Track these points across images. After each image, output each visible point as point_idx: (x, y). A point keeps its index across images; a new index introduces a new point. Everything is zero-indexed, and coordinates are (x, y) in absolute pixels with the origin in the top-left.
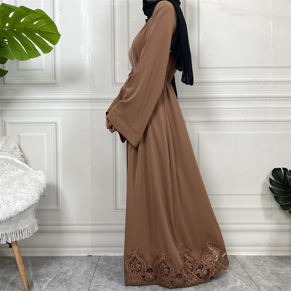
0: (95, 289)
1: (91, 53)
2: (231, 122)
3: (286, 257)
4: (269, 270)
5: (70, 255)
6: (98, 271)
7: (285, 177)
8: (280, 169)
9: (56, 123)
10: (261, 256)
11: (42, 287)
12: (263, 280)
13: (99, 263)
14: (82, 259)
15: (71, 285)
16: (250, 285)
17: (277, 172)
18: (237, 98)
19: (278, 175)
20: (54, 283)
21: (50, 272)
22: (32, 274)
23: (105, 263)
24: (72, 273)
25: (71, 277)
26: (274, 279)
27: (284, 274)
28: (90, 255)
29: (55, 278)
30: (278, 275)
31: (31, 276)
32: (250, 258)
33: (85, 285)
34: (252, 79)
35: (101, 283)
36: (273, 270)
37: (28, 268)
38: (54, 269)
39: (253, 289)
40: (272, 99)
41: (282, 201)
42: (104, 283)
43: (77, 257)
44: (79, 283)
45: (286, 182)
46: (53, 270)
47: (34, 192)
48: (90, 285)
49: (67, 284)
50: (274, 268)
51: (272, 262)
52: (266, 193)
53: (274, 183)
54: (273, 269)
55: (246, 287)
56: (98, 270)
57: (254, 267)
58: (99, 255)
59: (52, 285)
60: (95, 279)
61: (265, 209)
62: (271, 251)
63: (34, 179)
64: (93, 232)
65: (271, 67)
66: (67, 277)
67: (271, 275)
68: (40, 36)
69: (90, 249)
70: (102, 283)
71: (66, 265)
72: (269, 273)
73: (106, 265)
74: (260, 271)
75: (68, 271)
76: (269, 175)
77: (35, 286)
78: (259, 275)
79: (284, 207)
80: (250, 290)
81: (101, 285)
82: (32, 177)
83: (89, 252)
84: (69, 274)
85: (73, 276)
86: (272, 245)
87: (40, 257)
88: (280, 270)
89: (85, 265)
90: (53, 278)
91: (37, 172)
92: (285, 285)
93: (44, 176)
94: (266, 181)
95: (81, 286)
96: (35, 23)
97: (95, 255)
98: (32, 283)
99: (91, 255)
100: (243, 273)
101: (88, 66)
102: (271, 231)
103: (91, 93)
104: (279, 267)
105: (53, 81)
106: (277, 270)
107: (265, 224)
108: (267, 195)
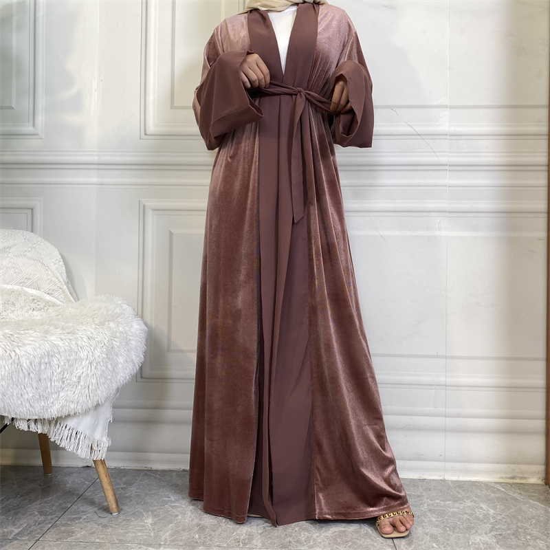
0: (67, 523)
1: (102, 78)
3: (473, 483)
4: (428, 505)
9: (32, 209)
10: (423, 480)
27: (456, 512)
28: (88, 466)
30: (441, 514)
34: (409, 129)
36: (435, 505)
40: (447, 168)
44: (42, 512)
48: (61, 516)
49: (16, 514)
50: (439, 502)
51: (441, 492)
52: (435, 353)
60: (76, 507)
61: (434, 385)
62: (445, 470)
65: (446, 107)
70: (86, 514)
71: (32, 481)
86: (447, 459)
101: (95, 101)
102: (445, 430)
103: (99, 152)
104: (450, 500)
105: (30, 129)
106: (445, 505)
107: (434, 416)
108: (437, 357)
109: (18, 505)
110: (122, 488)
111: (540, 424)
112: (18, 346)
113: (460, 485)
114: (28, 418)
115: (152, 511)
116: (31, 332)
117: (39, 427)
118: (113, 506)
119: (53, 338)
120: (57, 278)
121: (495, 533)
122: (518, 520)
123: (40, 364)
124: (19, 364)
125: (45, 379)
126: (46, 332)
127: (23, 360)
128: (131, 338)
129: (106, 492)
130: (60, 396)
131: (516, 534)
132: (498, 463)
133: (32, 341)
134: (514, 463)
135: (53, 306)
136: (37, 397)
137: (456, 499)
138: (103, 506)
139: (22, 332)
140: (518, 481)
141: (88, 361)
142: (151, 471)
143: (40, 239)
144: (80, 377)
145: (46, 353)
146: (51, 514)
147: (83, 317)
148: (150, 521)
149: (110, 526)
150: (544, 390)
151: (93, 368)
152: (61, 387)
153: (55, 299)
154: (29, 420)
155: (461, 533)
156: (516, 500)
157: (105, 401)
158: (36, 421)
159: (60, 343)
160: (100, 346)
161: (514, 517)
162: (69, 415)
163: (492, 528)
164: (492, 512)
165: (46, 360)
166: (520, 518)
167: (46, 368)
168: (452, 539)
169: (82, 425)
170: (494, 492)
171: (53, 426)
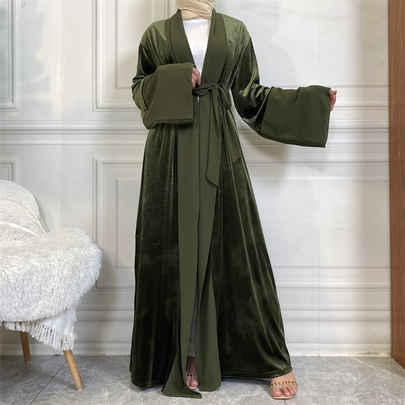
0: (44, 398)
1: (64, 67)
3: (340, 358)
4: (309, 375)
9: (12, 164)
10: (304, 357)
15: (11, 393)
26: (311, 387)
27: (329, 380)
30: (319, 381)
33: (31, 394)
35: (57, 391)
36: (314, 375)
42: (60, 391)
44: (25, 390)
48: (40, 393)
50: (317, 373)
51: (318, 365)
52: (311, 264)
56: (60, 373)
60: (50, 386)
61: (310, 288)
62: (320, 350)
71: (16, 367)
81: (55, 394)
86: (321, 341)
88: (325, 375)
92: (325, 395)
95: (25, 395)
99: (58, 354)
101: (59, 83)
102: (319, 320)
103: (62, 121)
104: (325, 371)
105: (10, 104)
106: (321, 375)
107: (312, 310)
108: (313, 267)
109: (7, 386)
110: (84, 370)
111: (387, 314)
112: (7, 268)
113: (331, 360)
114: (15, 321)
115: (108, 387)
116: (16, 256)
117: (23, 327)
118: (79, 384)
119: (32, 261)
120: (32, 215)
121: (357, 394)
122: (374, 384)
123: (23, 280)
124: (8, 281)
125: (27, 292)
126: (28, 256)
127: (11, 278)
128: (90, 259)
129: (73, 374)
130: (39, 304)
131: (373, 394)
132: (357, 343)
133: (17, 263)
134: (369, 343)
135: (30, 236)
136: (22, 305)
137: (329, 371)
138: (71, 385)
139: (10, 257)
140: (372, 356)
141: (58, 278)
142: (104, 356)
143: (19, 186)
144: (53, 289)
145: (28, 273)
146: (32, 391)
147: (54, 244)
148: (106, 394)
149: (77, 399)
150: (389, 290)
151: (62, 282)
152: (39, 297)
153: (31, 231)
154: (16, 322)
155: (334, 395)
156: (371, 369)
157: (72, 307)
158: (20, 323)
159: (38, 264)
160: (68, 265)
161: (371, 382)
162: (46, 318)
163: (356, 390)
164: (355, 379)
165: (28, 277)
166: (375, 382)
167: (28, 283)
168: (328, 399)
169: (55, 325)
170: (355, 364)
171: (33, 326)
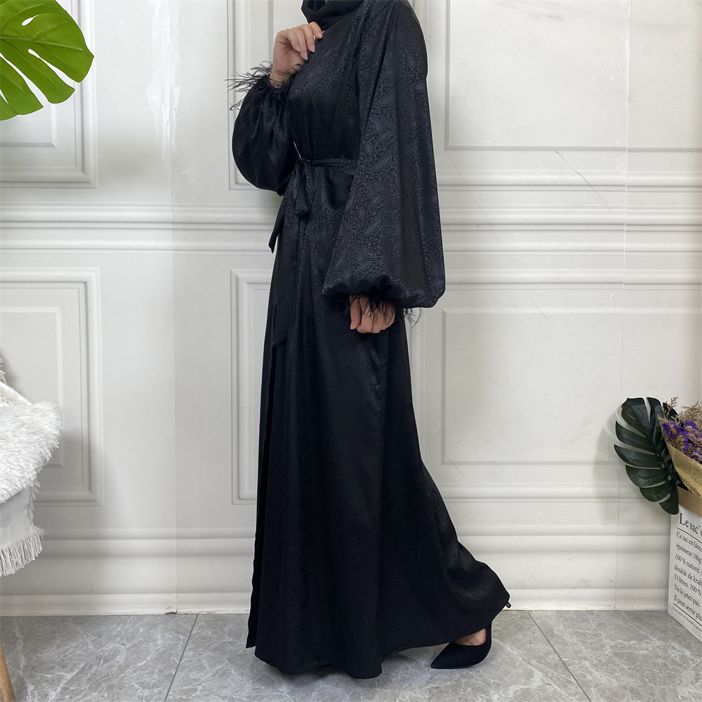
1: (176, 106)
2: (525, 283)
3: (651, 614)
4: (611, 647)
5: (122, 611)
6: (191, 653)
7: (654, 420)
8: (640, 401)
9: (85, 283)
10: (591, 612)
11: (46, 695)
12: (597, 673)
13: (194, 632)
14: (151, 621)
15: (121, 689)
16: (564, 686)
17: (634, 408)
18: (539, 224)
19: (636, 416)
20: (79, 685)
21: (70, 656)
22: (23, 663)
23: (209, 633)
24: (126, 659)
25: (122, 669)
26: (622, 670)
27: (647, 655)
28: (172, 613)
29: (82, 670)
30: (631, 658)
31: (21, 667)
32: (566, 616)
33: (156, 690)
34: (577, 179)
35: (197, 683)
36: (619, 646)
37: (15, 646)
38: (80, 648)
39: (570, 695)
40: (625, 228)
41: (644, 478)
42: (204, 684)
43: (141, 617)
44: (142, 683)
45: (654, 434)
46: (78, 652)
47: (27, 458)
48: (170, 688)
49: (110, 688)
50: (622, 642)
51: (619, 627)
52: (606, 458)
53: (625, 436)
54: (620, 643)
55: (554, 691)
56: (190, 649)
57: (575, 640)
58: (197, 612)
59: (73, 690)
60: (183, 673)
61: (604, 498)
62: (616, 598)
63: (27, 426)
64: (180, 555)
65: (623, 149)
66: (113, 669)
67: (615, 659)
68: (38, 57)
69: (172, 597)
70: (201, 683)
71: (110, 639)
72: (612, 655)
73: (211, 638)
74: (590, 650)
75: (116, 652)
76: (614, 415)
77: (29, 693)
78: (586, 659)
79: (648, 495)
80: (563, 697)
81: (196, 690)
82: (21, 418)
83: (170, 605)
84: (118, 662)
85: (127, 666)
86: (619, 585)
87: (45, 618)
88: (637, 646)
89: (159, 637)
90: (77, 671)
91: (37, 406)
92: (649, 684)
93: (52, 416)
94: (608, 431)
95: (146, 692)
96: (24, 23)
97: (185, 611)
98: (22, 687)
99: (175, 611)
100: (547, 654)
101: (167, 137)
102: (616, 551)
103: (175, 206)
104: (633, 639)
105: (78, 174)
106: (630, 646)
107: (604, 535)
108: (609, 463)
110: (229, 643)
113: (637, 616)
137: (640, 638)
155: (664, 684)
168: (656, 692)
